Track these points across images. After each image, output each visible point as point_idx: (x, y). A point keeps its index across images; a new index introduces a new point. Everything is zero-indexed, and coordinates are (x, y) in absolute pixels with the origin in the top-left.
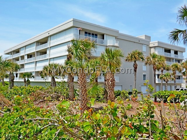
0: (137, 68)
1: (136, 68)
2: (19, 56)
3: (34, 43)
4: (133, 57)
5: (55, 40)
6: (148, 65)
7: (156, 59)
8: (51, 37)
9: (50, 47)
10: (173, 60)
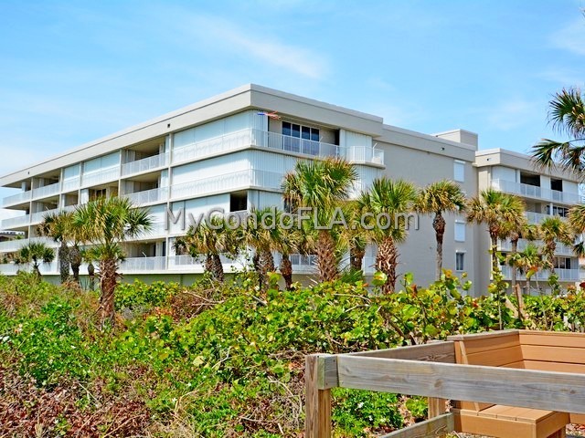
0: (443, 230)
1: (440, 232)
2: (60, 193)
3: (116, 151)
4: (434, 200)
5: (190, 146)
6: (475, 222)
7: (499, 207)
8: (177, 136)
9: (172, 168)
10: (548, 206)
